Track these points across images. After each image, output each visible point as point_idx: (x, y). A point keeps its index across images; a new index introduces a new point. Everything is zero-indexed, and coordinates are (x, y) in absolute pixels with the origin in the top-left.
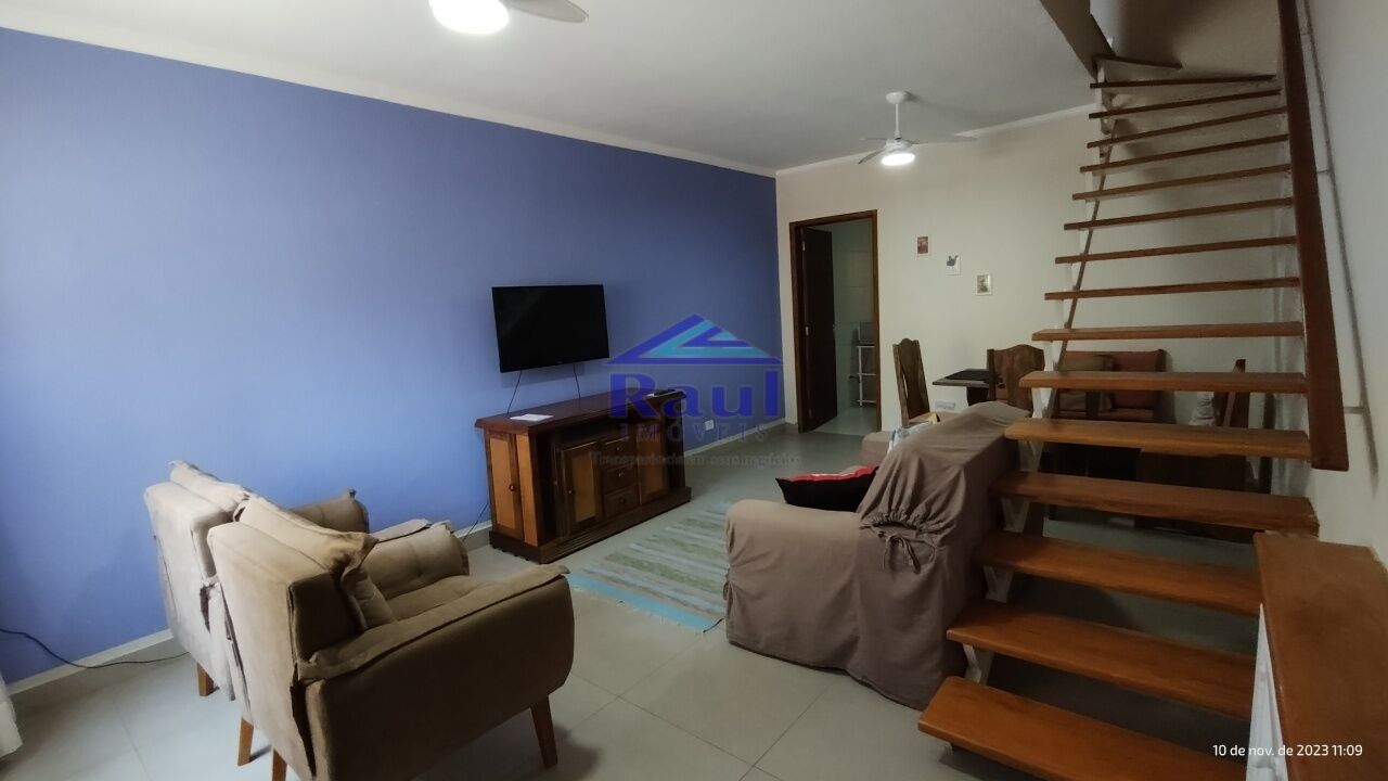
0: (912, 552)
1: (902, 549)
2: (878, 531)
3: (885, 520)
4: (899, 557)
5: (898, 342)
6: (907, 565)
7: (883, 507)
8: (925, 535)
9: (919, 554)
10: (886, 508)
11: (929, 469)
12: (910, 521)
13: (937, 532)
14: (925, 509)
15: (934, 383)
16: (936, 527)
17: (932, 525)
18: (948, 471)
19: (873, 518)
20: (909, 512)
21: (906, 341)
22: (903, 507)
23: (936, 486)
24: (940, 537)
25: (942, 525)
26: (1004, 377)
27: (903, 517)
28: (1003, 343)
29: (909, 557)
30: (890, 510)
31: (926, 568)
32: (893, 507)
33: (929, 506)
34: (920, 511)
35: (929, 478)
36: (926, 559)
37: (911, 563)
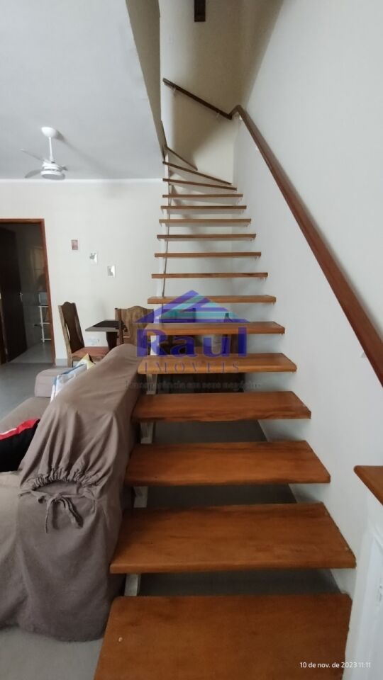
0: (74, 510)
1: (64, 509)
2: (38, 495)
3: (46, 481)
4: (60, 517)
5: (62, 304)
6: (70, 522)
7: (42, 469)
8: (85, 489)
9: (81, 510)
10: (46, 468)
11: (85, 419)
12: (70, 477)
13: (95, 484)
14: (83, 462)
15: (87, 330)
16: (95, 478)
17: (91, 477)
18: (101, 420)
19: (33, 481)
20: (69, 468)
21: (67, 304)
22: (63, 465)
23: (94, 435)
24: (99, 488)
25: (100, 474)
26: (127, 325)
27: (63, 475)
28: (126, 305)
29: (71, 515)
30: (50, 469)
31: (89, 521)
32: (53, 466)
33: (87, 458)
34: (78, 464)
35: (87, 428)
36: (88, 512)
37: (73, 520)
